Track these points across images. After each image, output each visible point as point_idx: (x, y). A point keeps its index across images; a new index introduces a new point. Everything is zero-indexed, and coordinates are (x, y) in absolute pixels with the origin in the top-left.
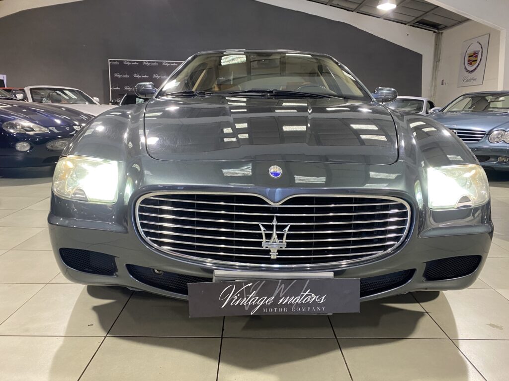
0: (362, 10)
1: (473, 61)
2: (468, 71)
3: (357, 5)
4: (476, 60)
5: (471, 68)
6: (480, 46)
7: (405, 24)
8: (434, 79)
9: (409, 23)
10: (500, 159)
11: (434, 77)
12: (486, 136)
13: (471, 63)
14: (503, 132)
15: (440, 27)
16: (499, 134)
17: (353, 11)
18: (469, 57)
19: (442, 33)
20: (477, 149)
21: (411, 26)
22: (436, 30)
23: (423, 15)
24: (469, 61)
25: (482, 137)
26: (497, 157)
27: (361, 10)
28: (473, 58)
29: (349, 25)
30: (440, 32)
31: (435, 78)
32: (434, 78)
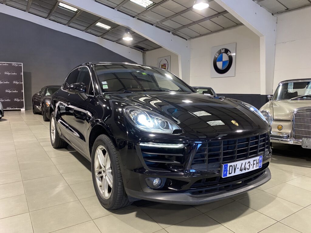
0: (105, 36)
3: (102, 34)
4: (165, 68)
6: (166, 61)
7: (127, 46)
15: (145, 50)
17: (99, 37)
18: (162, 66)
22: (143, 51)
23: (138, 43)
30: (145, 52)
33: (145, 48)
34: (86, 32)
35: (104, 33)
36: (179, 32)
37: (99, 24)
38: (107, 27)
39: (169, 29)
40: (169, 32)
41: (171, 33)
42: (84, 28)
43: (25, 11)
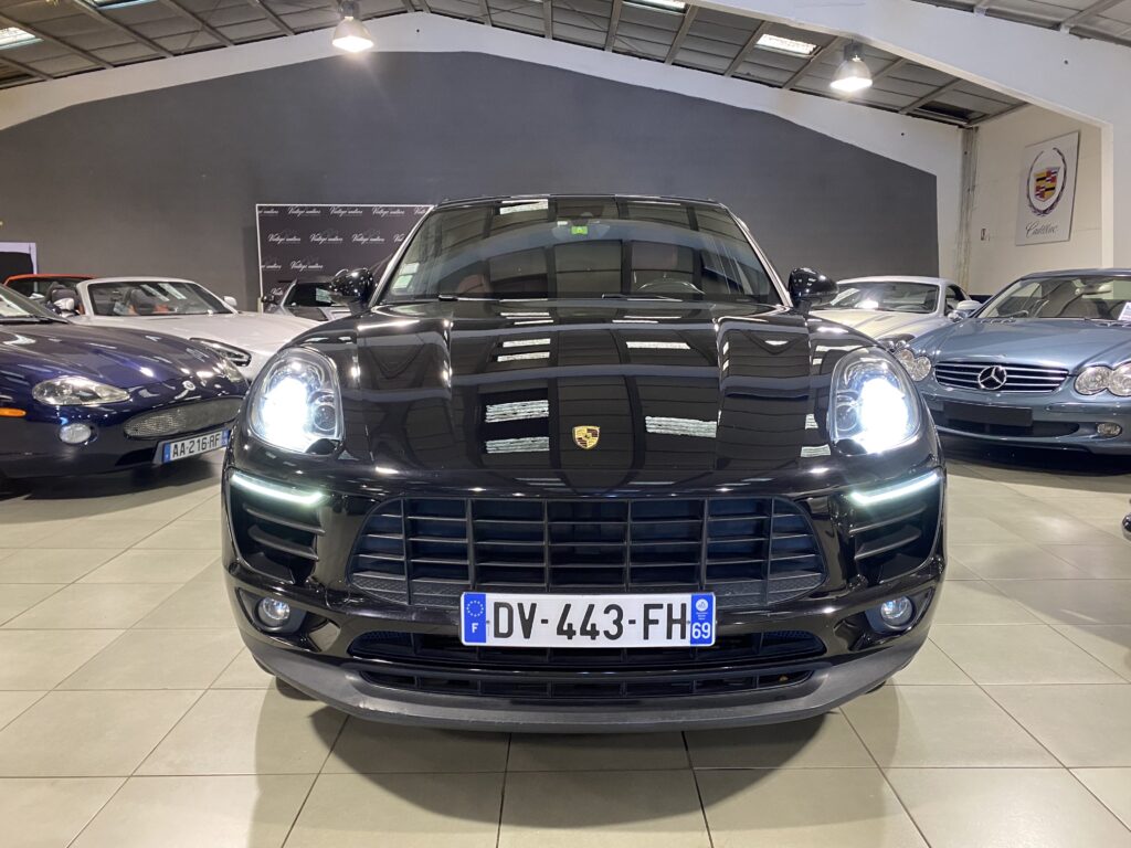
0: (801, 84)
1: (1047, 190)
2: (1036, 211)
3: (789, 75)
4: (1053, 189)
5: (1043, 206)
6: (1060, 158)
7: (896, 112)
8: (964, 229)
9: (903, 108)
10: (1102, 429)
11: (964, 222)
12: (1069, 381)
13: (1041, 193)
14: (1104, 370)
15: (972, 116)
16: (1096, 374)
17: (780, 87)
18: (1038, 180)
19: (977, 128)
20: (1050, 407)
21: (908, 114)
22: (963, 123)
23: (933, 93)
24: (1038, 188)
25: (1060, 382)
26: (1094, 426)
27: (799, 84)
28: (1046, 183)
29: (774, 116)
30: (974, 126)
31: (967, 226)
32: (965, 225)
33: (971, 112)
34: (733, 76)
35: (797, 73)
36: (1103, 22)
37: (767, 41)
38: (804, 49)
39: (1056, 15)
40: (1056, 26)
41: (1067, 31)
42: (723, 64)
43: (543, 36)
